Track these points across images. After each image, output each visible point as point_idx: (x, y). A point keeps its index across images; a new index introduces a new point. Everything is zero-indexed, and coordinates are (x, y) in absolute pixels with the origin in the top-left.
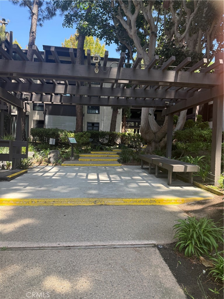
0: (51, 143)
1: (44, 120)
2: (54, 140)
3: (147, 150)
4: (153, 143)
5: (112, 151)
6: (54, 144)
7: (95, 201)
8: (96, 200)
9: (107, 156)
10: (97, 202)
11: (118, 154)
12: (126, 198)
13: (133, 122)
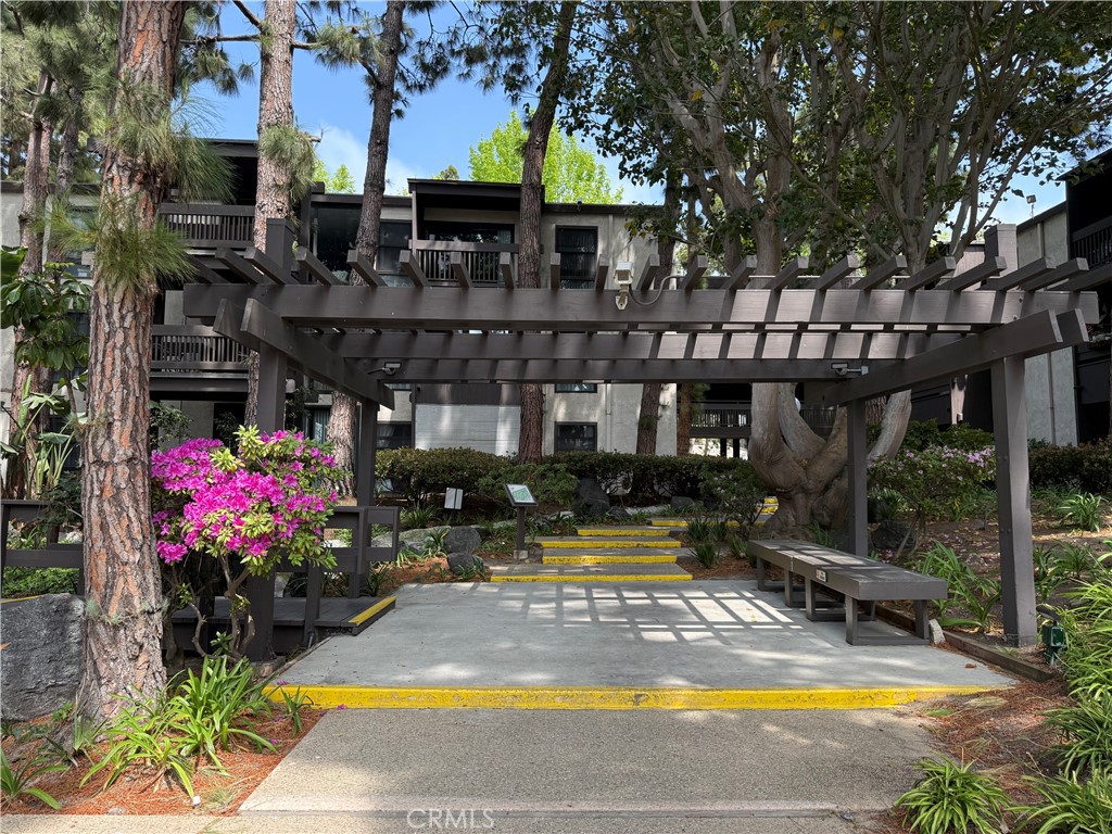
0: (449, 505)
1: (410, 420)
2: (460, 492)
3: (778, 523)
4: (800, 495)
5: (650, 524)
6: (459, 507)
7: (638, 696)
8: (639, 693)
9: (635, 543)
10: (642, 698)
11: (673, 535)
12: (730, 687)
13: (715, 412)
